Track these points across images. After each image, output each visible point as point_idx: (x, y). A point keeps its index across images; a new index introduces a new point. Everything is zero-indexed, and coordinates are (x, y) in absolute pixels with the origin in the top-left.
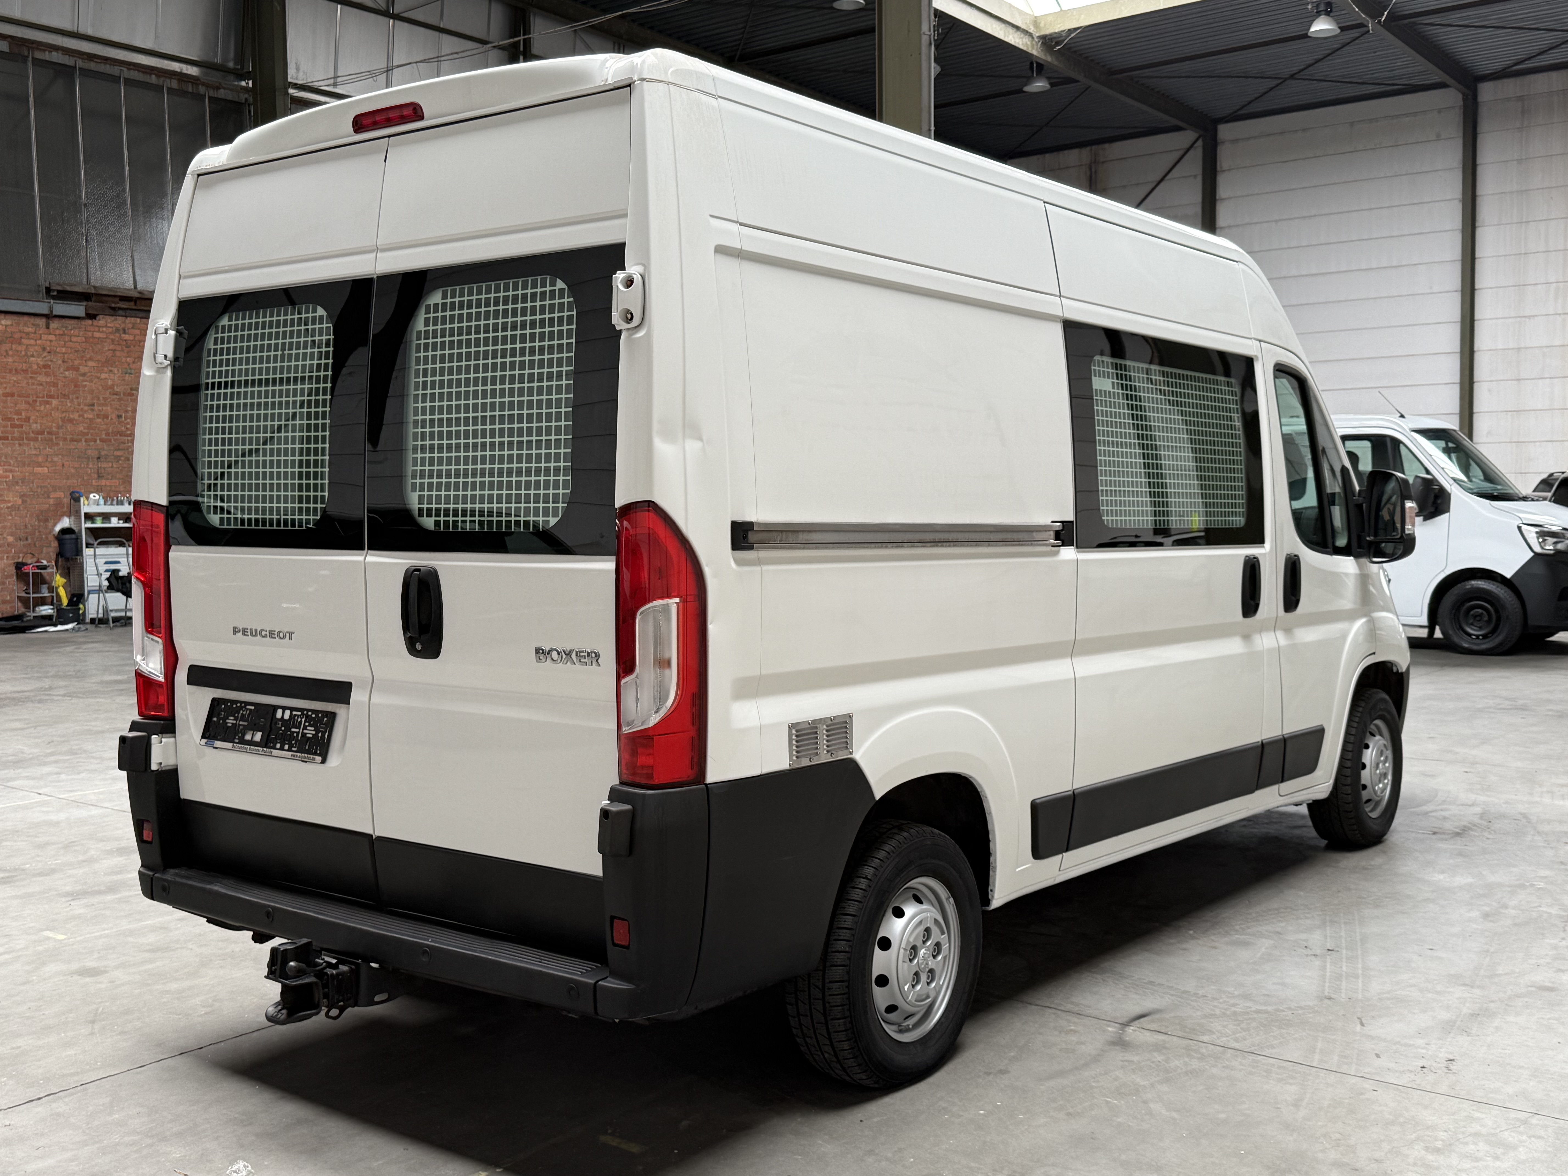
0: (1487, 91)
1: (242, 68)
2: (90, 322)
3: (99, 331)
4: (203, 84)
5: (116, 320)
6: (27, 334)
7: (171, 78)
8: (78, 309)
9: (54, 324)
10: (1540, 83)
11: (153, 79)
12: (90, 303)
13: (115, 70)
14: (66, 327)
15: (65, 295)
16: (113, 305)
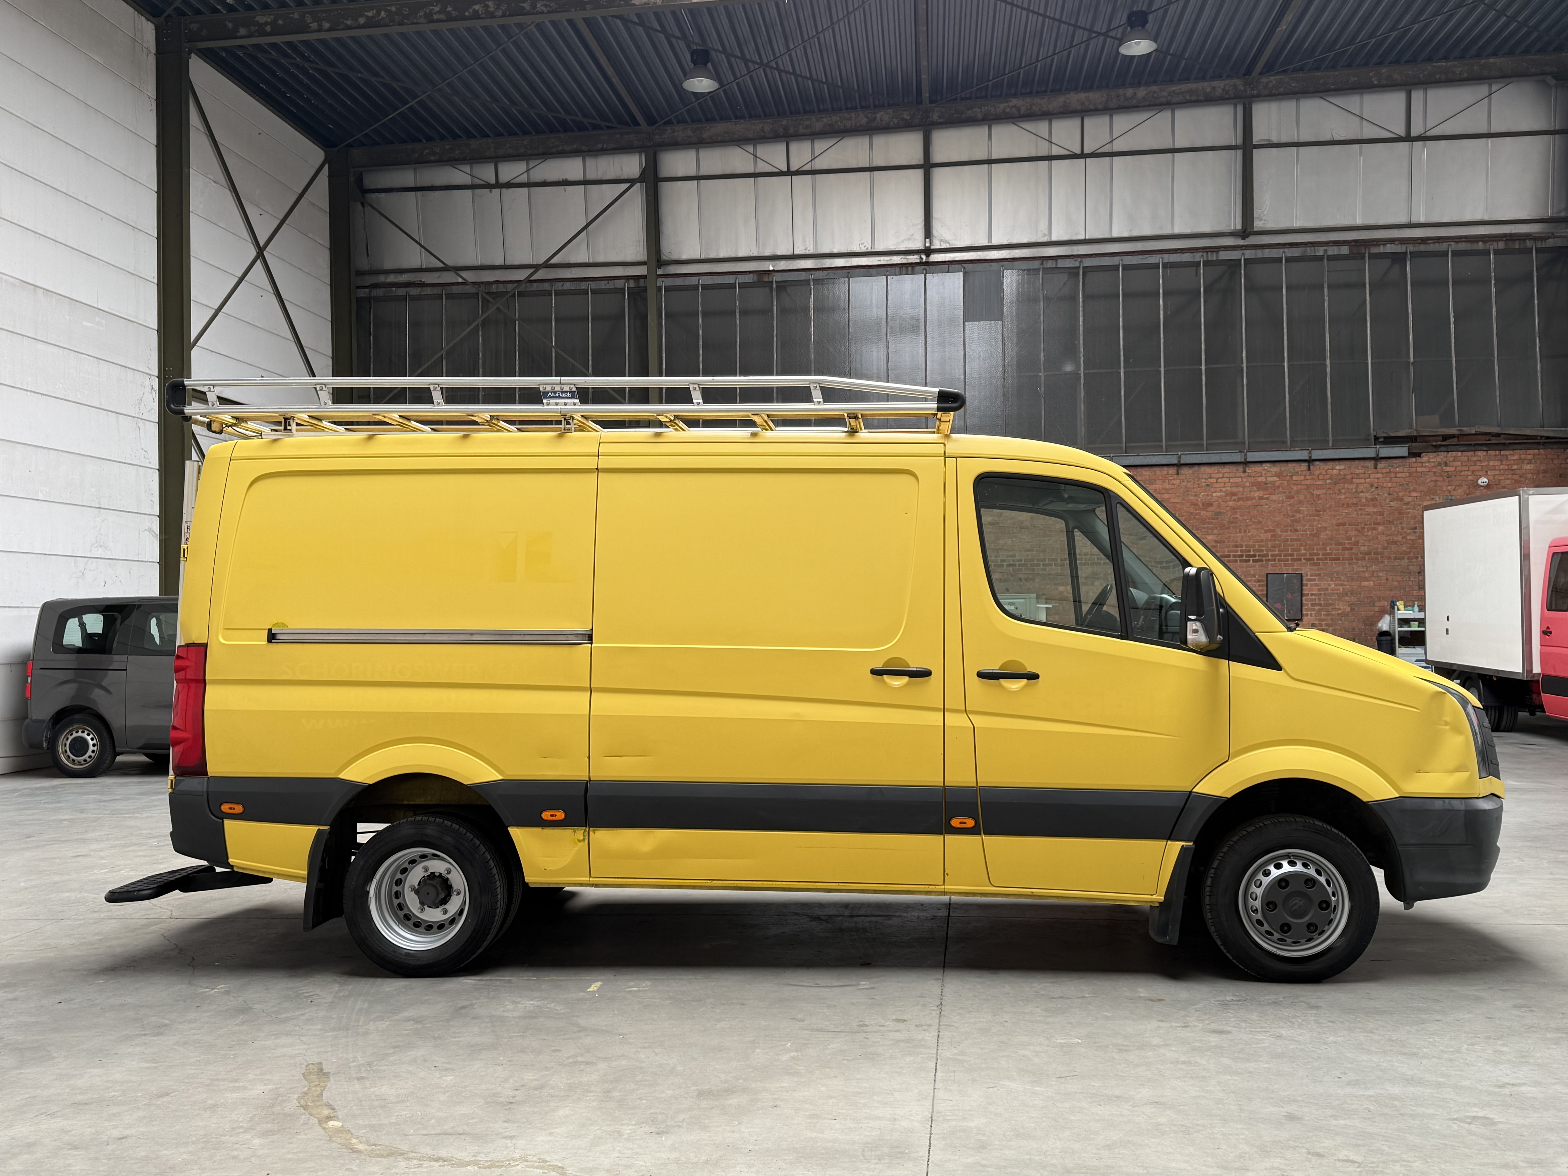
2: (1414, 460)
3: (1422, 466)
5: (1438, 455)
6: (1357, 474)
8: (1402, 450)
9: (1381, 465)
11: (1480, 246)
12: (1414, 444)
13: (1444, 246)
14: (1392, 466)
15: (1390, 441)
16: (1434, 443)
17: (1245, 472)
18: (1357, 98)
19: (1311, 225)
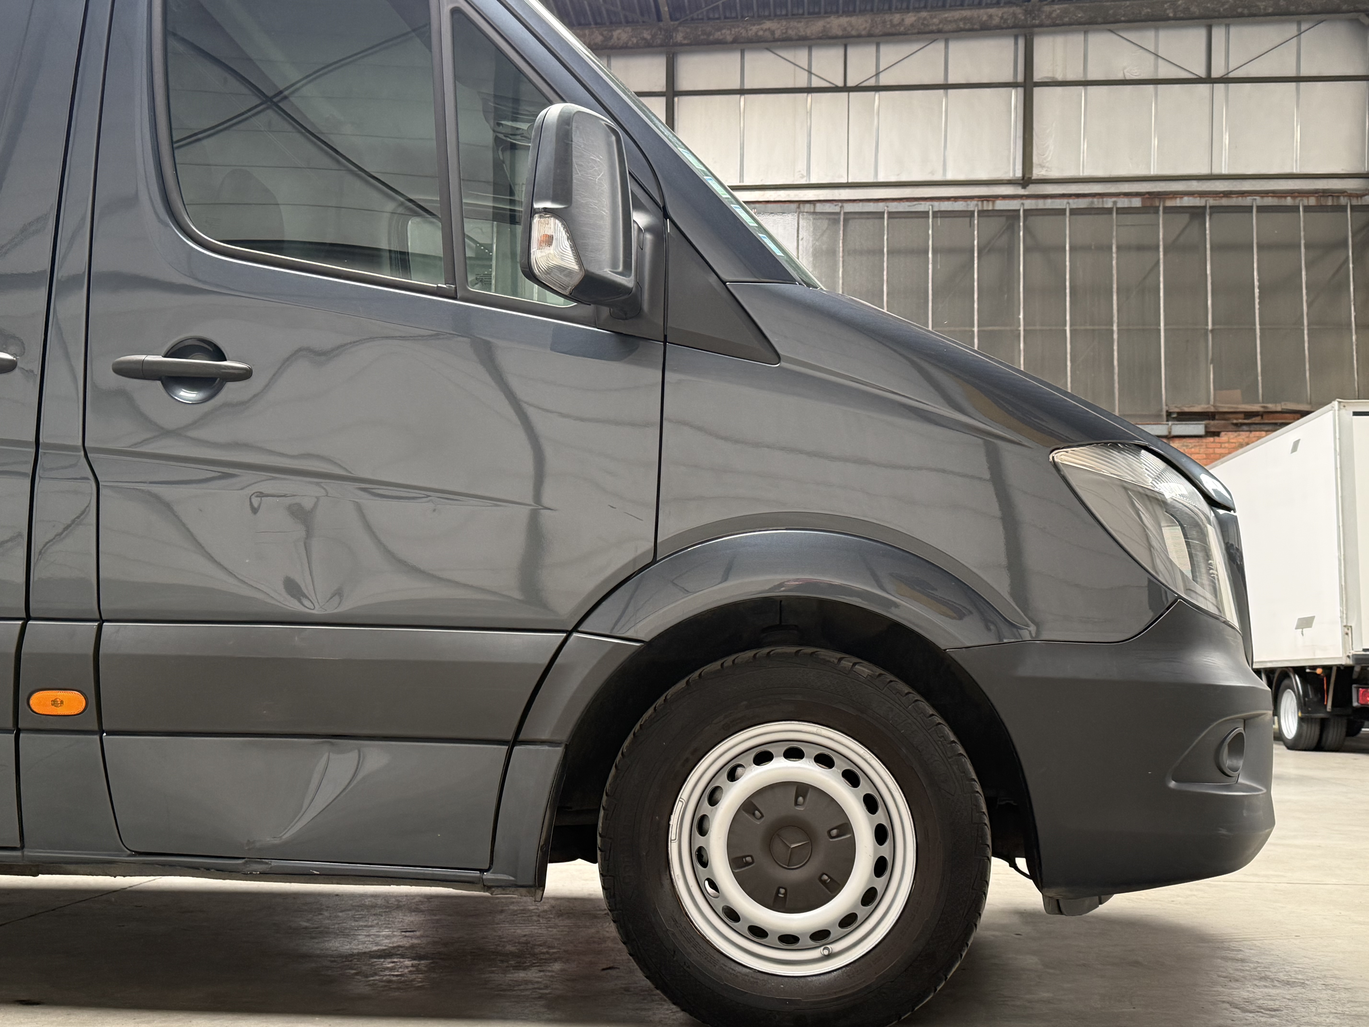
2: (1211, 439)
3: (1221, 447)
5: (1239, 435)
7: (1308, 197)
8: (1198, 428)
11: (1289, 201)
12: (1212, 422)
13: (1247, 201)
14: (1187, 446)
15: (1184, 417)
16: (1235, 421)
18: (1150, 34)
19: (1100, 173)
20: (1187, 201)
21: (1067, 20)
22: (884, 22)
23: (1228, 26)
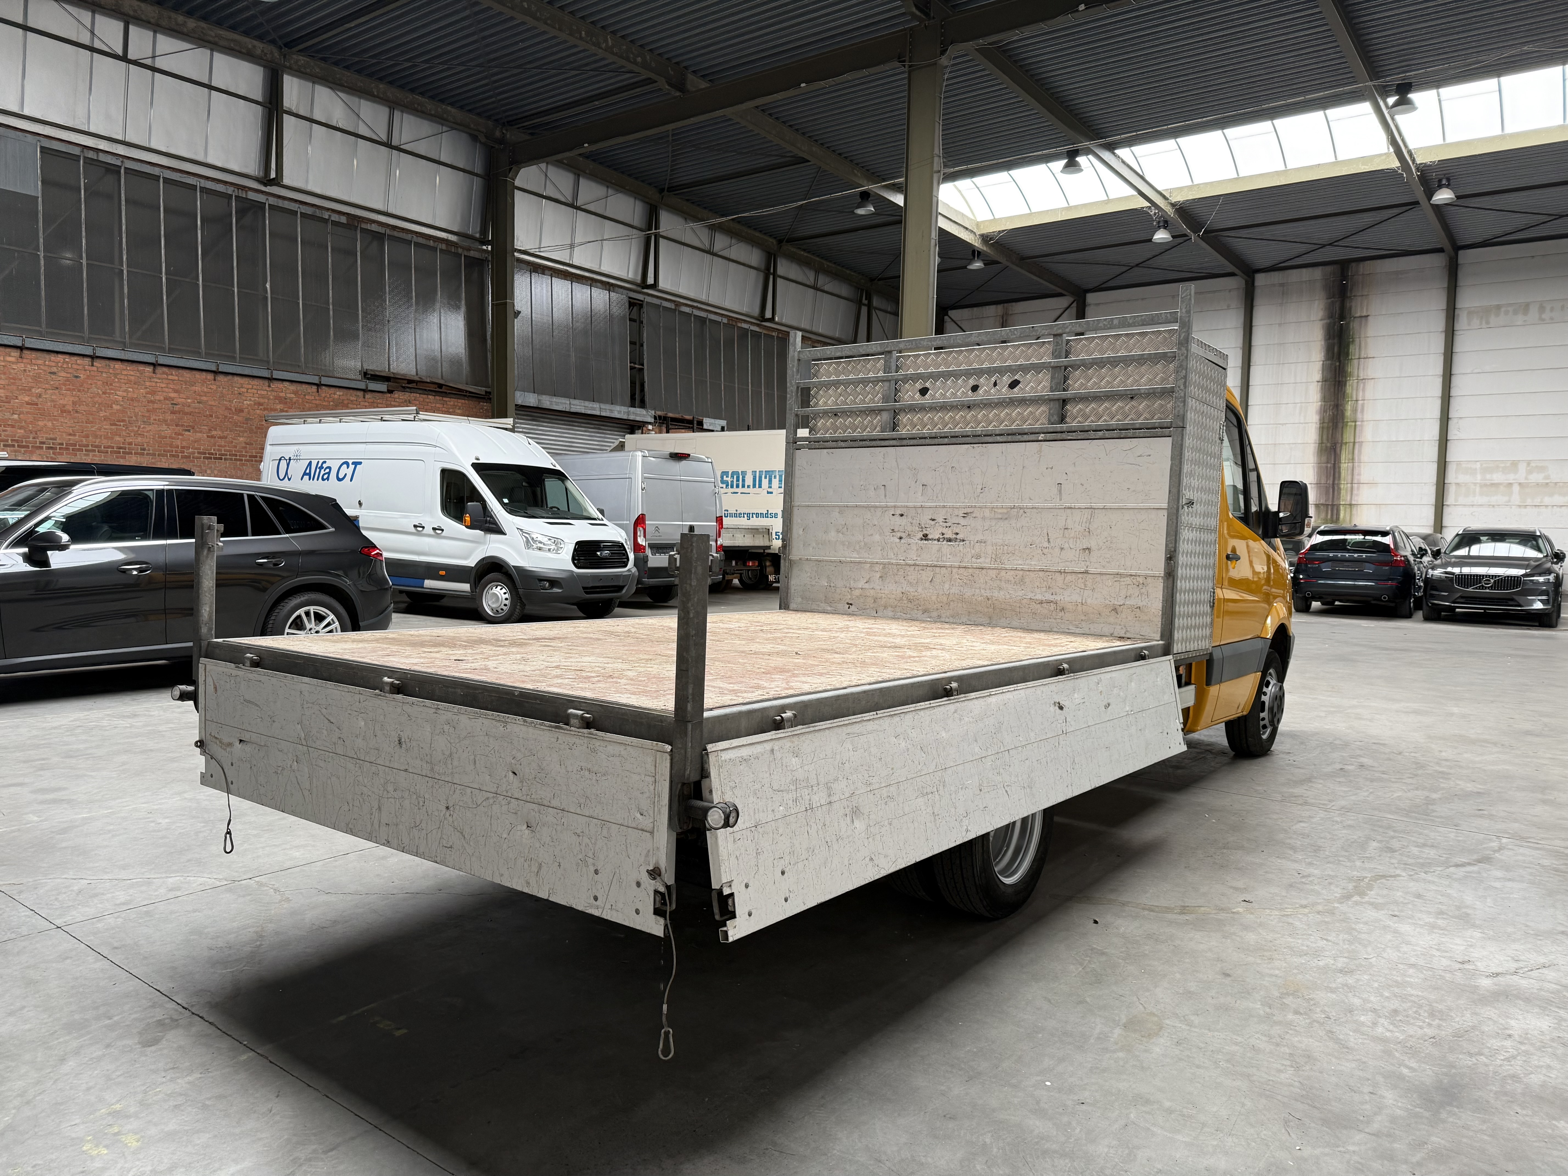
0: (1261, 279)
1: (485, 238)
2: (389, 395)
3: (394, 401)
4: (461, 247)
5: (404, 394)
6: (351, 401)
7: (441, 243)
8: (383, 387)
9: (368, 396)
10: (1294, 275)
11: (431, 243)
12: (390, 383)
13: (408, 237)
14: (375, 397)
15: (375, 378)
16: (403, 385)
17: (269, 386)
18: (356, 99)
19: (318, 191)
20: (374, 227)
21: (308, 70)
22: (170, 18)
23: (402, 112)
